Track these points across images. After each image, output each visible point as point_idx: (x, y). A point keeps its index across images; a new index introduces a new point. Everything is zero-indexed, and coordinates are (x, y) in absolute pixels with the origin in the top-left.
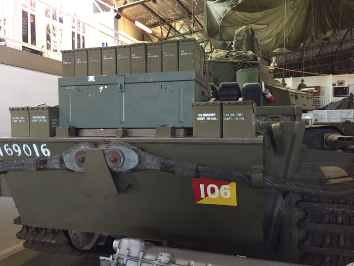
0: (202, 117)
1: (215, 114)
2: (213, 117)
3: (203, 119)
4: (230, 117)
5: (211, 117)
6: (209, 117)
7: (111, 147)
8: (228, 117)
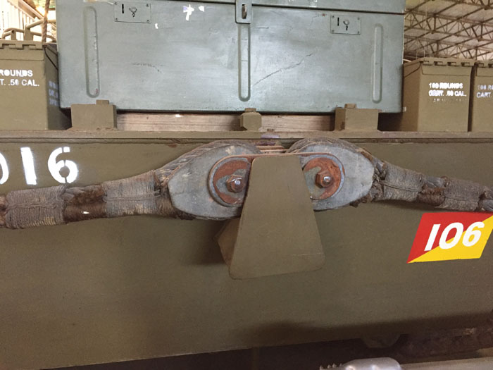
0: (439, 89)
1: (461, 84)
2: (459, 90)
3: (440, 93)
4: (487, 91)
5: (454, 90)
6: (450, 90)
7: (309, 148)
8: (484, 91)
